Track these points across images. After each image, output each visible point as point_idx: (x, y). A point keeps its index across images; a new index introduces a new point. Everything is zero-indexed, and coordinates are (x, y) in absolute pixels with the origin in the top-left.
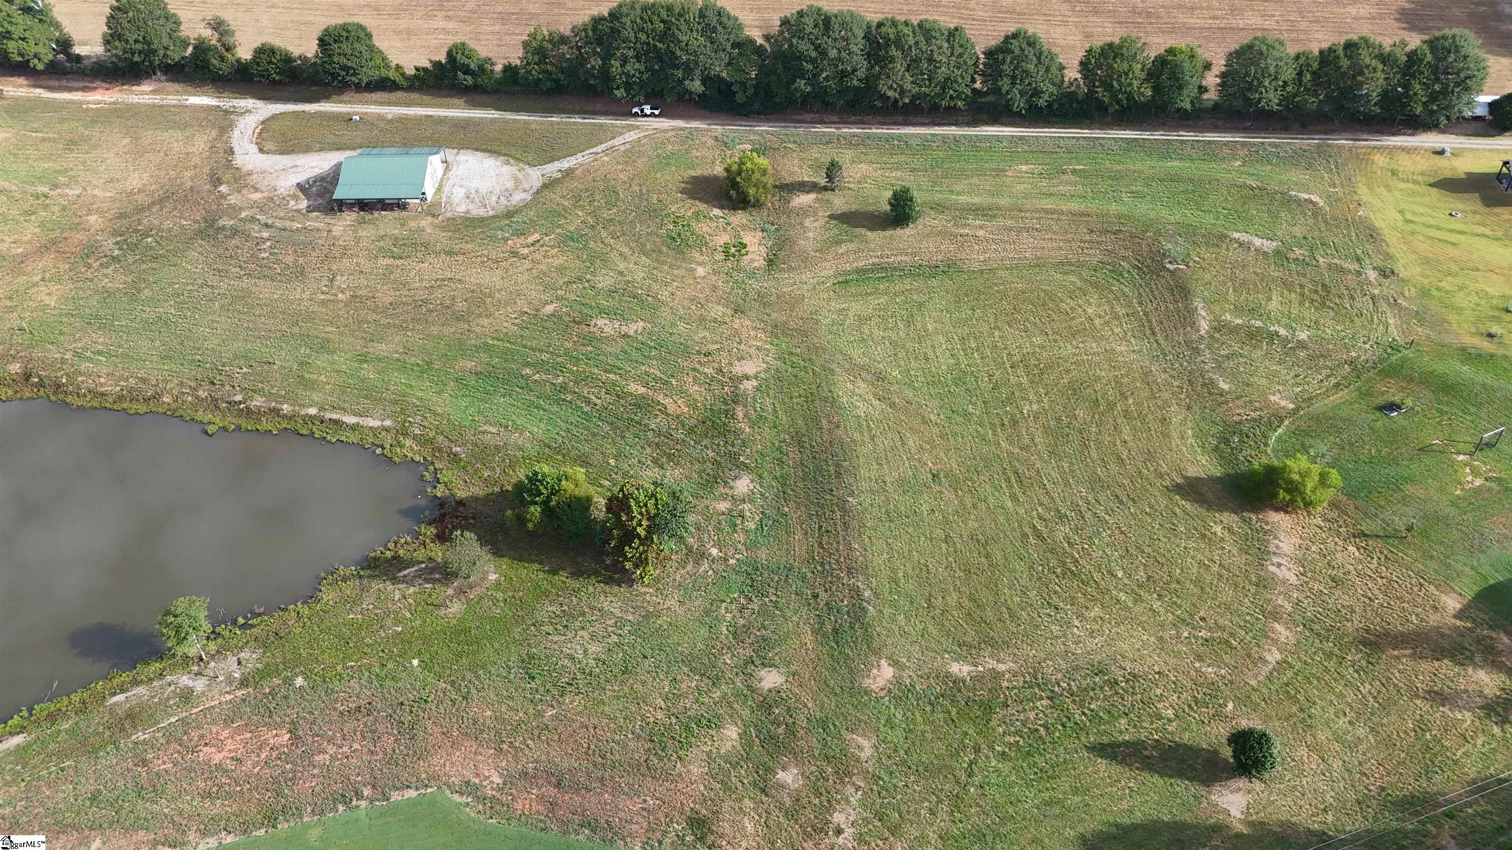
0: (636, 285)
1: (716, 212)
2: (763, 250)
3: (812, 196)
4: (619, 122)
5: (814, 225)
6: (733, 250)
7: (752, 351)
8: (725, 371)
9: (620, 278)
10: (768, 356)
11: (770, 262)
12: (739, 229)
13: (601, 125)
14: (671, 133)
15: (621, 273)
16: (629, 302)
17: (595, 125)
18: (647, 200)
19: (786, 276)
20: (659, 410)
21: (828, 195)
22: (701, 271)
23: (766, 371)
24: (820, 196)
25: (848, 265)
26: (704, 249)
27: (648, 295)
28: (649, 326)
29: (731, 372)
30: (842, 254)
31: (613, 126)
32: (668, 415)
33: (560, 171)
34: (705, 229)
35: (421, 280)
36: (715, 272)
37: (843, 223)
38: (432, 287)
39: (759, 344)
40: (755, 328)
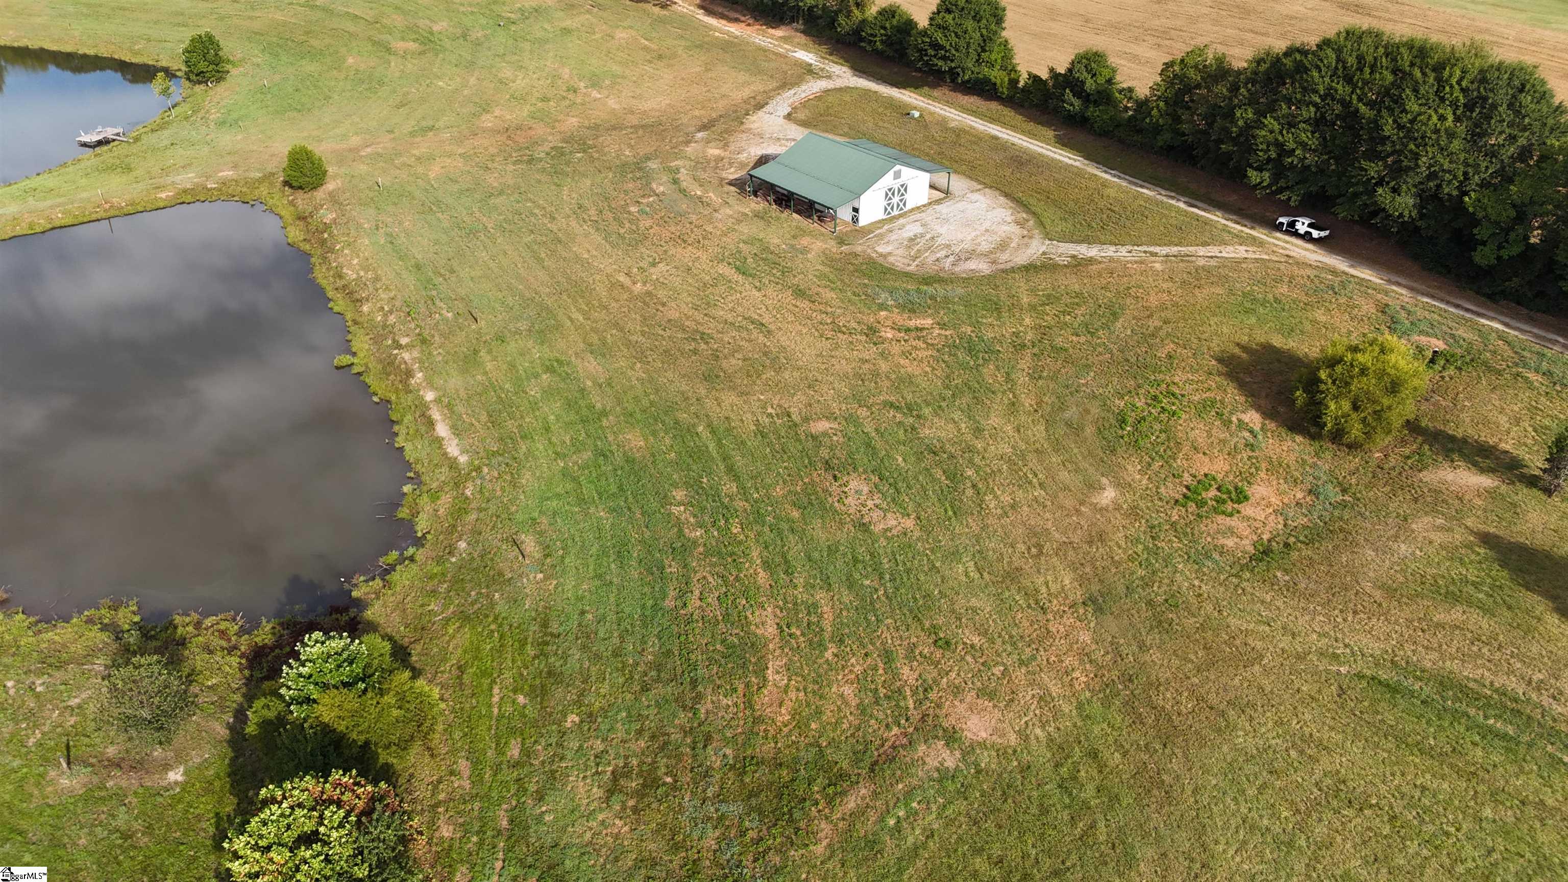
0: (977, 460)
1: (1253, 418)
2: (1275, 524)
3: (1486, 481)
4: (1238, 227)
5: (1433, 536)
6: (1213, 493)
7: (1027, 695)
8: (932, 695)
9: (969, 437)
10: (1043, 727)
11: (1264, 553)
12: (1264, 466)
13: (1206, 222)
14: (1309, 272)
15: (978, 431)
16: (934, 480)
17: (1198, 218)
18: (1150, 346)
19: (1268, 598)
20: (747, 685)
21: (1524, 495)
22: (1108, 495)
23: (1002, 753)
24: (1504, 488)
25: (1434, 655)
26: (1156, 465)
27: (974, 486)
28: (917, 534)
29: (939, 706)
30: (1441, 626)
31: (1225, 229)
32: (749, 705)
33: (1073, 257)
34: (1198, 434)
35: (732, 310)
36: (1134, 513)
37: (1504, 564)
38: (732, 324)
39: (1055, 690)
40: (1085, 655)
